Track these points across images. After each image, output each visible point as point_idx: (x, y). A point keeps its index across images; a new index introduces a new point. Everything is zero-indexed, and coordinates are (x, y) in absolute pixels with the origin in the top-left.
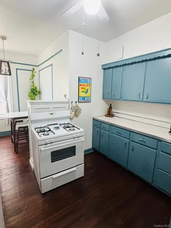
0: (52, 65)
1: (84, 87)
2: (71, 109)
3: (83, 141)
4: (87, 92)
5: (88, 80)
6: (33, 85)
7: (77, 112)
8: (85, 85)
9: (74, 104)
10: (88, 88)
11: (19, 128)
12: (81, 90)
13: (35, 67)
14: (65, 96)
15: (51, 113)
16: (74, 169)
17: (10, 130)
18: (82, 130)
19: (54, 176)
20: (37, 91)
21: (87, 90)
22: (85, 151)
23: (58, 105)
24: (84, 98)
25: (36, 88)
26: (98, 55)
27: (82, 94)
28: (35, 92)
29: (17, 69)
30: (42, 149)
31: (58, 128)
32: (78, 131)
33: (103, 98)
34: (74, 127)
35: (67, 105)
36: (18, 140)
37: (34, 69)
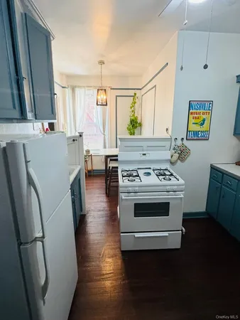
0: (155, 86)
1: (197, 116)
2: (174, 149)
3: (181, 198)
4: (202, 124)
5: (207, 104)
6: (133, 115)
7: (182, 154)
8: (199, 113)
9: (179, 143)
10: (204, 116)
11: (113, 167)
12: (192, 121)
13: (137, 92)
14: (167, 130)
15: (144, 153)
16: (166, 234)
17: (104, 168)
18: (181, 181)
19: (137, 235)
20: (137, 123)
21: (204, 120)
22: (185, 214)
23: (155, 143)
24: (196, 133)
25: (136, 118)
26: (206, 67)
27: (193, 128)
28: (135, 125)
29: (117, 96)
30: (123, 198)
31: (149, 174)
32: (177, 182)
33: (235, 134)
34: (172, 175)
35: (168, 144)
36: (110, 182)
37: (135, 94)
